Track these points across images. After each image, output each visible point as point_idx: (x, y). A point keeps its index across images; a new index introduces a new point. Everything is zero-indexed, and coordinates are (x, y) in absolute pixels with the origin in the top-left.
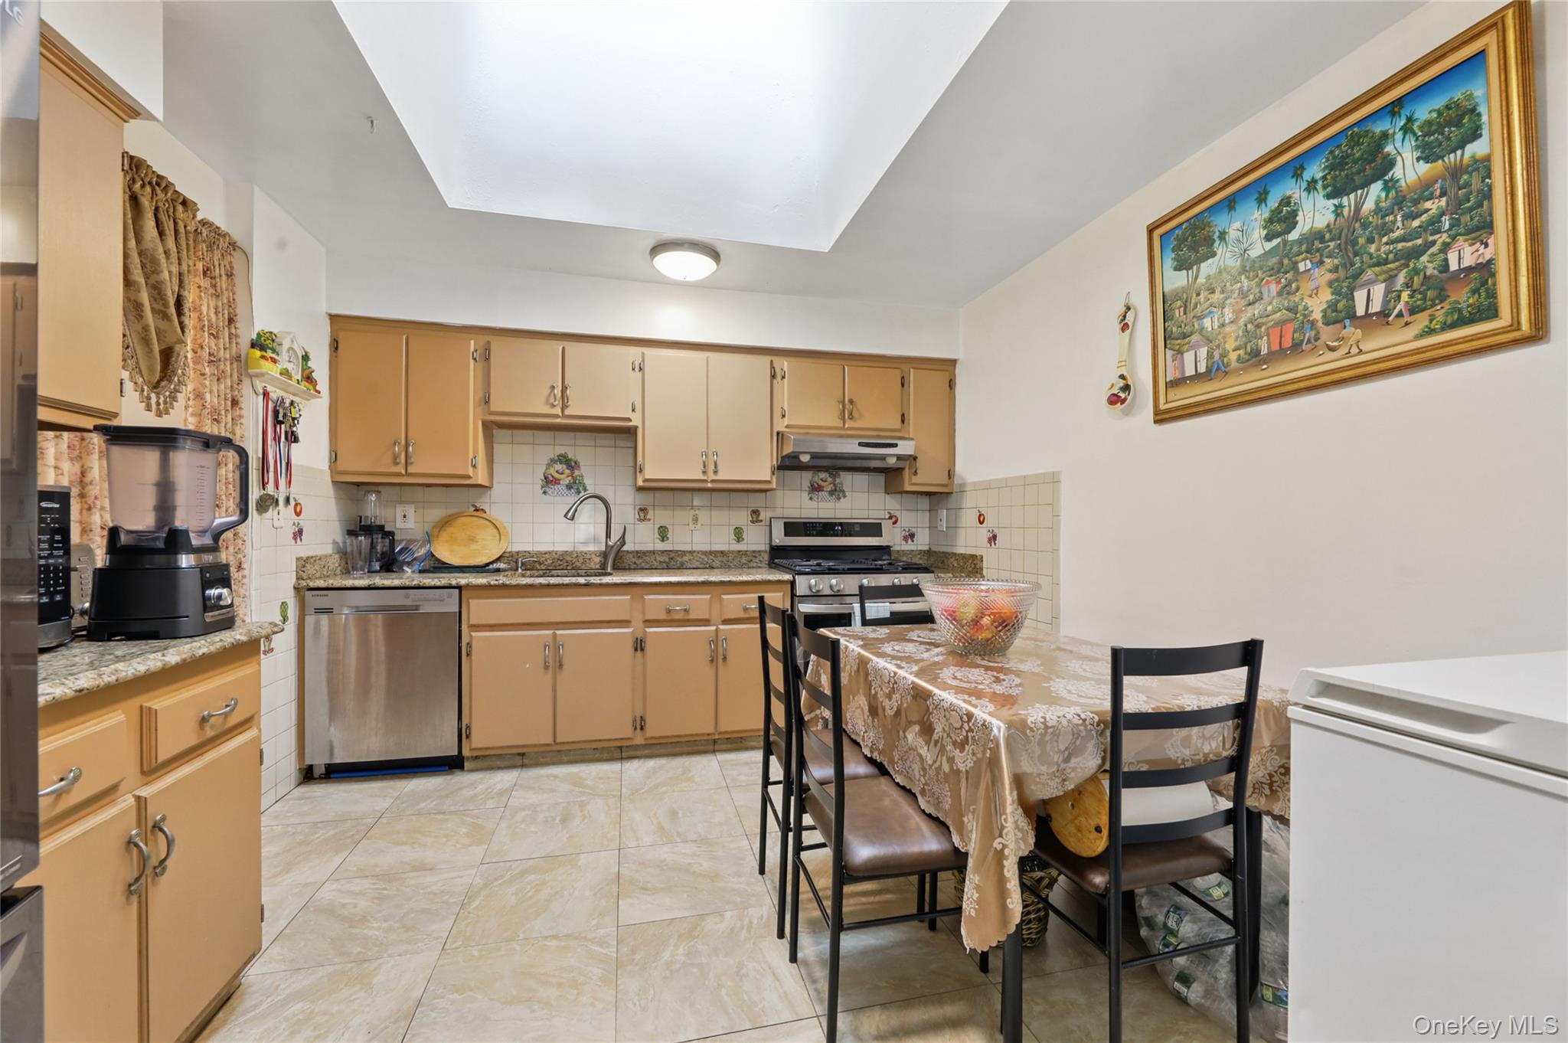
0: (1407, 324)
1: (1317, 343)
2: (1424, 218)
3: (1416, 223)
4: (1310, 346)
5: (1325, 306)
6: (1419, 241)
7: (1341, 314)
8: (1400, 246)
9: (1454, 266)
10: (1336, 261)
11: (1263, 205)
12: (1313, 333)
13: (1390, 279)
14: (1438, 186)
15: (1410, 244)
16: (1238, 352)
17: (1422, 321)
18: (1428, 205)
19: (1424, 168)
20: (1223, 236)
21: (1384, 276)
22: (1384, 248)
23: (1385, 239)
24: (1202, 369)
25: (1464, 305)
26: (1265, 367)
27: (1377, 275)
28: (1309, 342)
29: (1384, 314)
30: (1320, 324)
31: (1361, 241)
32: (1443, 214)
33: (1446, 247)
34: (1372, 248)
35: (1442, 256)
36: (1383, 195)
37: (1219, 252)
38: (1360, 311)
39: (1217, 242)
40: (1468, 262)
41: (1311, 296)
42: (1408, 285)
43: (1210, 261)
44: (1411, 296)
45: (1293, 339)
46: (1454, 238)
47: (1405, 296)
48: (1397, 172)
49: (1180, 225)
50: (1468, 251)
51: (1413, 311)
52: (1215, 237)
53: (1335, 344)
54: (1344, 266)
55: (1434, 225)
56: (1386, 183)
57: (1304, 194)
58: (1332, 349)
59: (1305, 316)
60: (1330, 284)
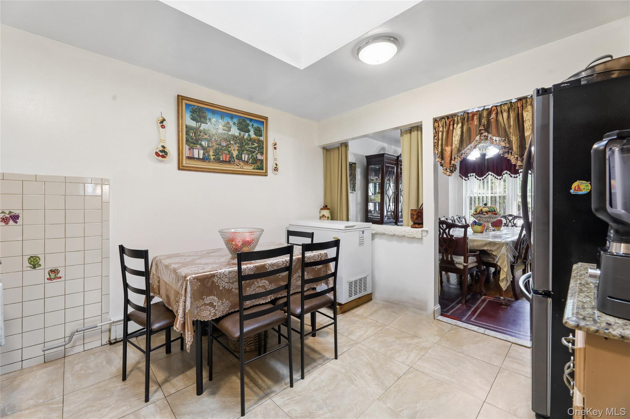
0: (251, 166)
1: (235, 163)
2: (254, 146)
3: (253, 146)
4: (233, 163)
5: (236, 155)
6: (253, 150)
7: (239, 158)
8: (251, 149)
9: (258, 158)
10: (239, 145)
11: (222, 120)
12: (234, 160)
13: (249, 155)
14: (256, 141)
15: (252, 150)
16: (214, 157)
17: (253, 166)
18: (255, 144)
19: (255, 136)
20: (210, 119)
21: (248, 154)
22: (248, 148)
23: (248, 146)
24: (201, 157)
25: (259, 166)
26: (221, 164)
27: (247, 153)
28: (232, 162)
29: (247, 162)
30: (235, 158)
31: (244, 144)
32: (257, 147)
33: (257, 154)
34: (246, 147)
35: (256, 155)
36: (248, 137)
37: (209, 124)
38: (243, 160)
39: (208, 121)
40: (260, 158)
41: (233, 150)
42: (251, 158)
43: (205, 124)
44: (252, 160)
45: (229, 159)
46: (258, 152)
47: (251, 160)
48: (250, 133)
49: (194, 106)
50: (260, 156)
51: (252, 164)
52: (208, 118)
53: (238, 164)
54: (240, 147)
55: (255, 148)
56: (249, 134)
57: (233, 125)
58: (238, 165)
59: (232, 155)
60: (238, 150)
